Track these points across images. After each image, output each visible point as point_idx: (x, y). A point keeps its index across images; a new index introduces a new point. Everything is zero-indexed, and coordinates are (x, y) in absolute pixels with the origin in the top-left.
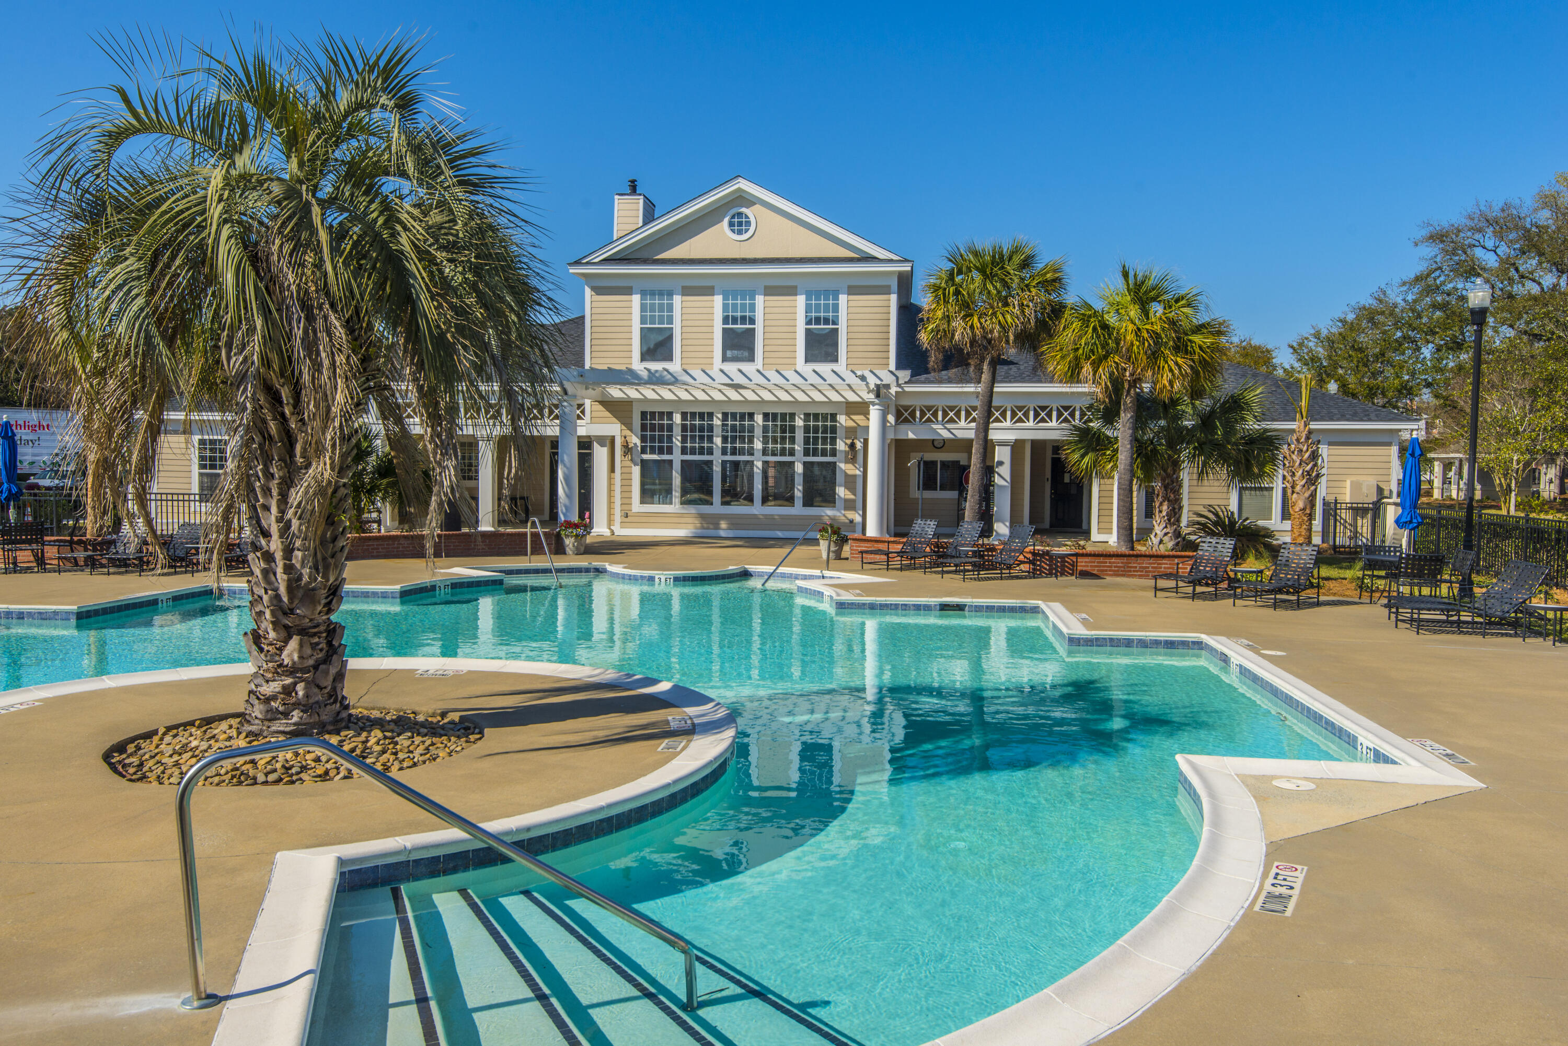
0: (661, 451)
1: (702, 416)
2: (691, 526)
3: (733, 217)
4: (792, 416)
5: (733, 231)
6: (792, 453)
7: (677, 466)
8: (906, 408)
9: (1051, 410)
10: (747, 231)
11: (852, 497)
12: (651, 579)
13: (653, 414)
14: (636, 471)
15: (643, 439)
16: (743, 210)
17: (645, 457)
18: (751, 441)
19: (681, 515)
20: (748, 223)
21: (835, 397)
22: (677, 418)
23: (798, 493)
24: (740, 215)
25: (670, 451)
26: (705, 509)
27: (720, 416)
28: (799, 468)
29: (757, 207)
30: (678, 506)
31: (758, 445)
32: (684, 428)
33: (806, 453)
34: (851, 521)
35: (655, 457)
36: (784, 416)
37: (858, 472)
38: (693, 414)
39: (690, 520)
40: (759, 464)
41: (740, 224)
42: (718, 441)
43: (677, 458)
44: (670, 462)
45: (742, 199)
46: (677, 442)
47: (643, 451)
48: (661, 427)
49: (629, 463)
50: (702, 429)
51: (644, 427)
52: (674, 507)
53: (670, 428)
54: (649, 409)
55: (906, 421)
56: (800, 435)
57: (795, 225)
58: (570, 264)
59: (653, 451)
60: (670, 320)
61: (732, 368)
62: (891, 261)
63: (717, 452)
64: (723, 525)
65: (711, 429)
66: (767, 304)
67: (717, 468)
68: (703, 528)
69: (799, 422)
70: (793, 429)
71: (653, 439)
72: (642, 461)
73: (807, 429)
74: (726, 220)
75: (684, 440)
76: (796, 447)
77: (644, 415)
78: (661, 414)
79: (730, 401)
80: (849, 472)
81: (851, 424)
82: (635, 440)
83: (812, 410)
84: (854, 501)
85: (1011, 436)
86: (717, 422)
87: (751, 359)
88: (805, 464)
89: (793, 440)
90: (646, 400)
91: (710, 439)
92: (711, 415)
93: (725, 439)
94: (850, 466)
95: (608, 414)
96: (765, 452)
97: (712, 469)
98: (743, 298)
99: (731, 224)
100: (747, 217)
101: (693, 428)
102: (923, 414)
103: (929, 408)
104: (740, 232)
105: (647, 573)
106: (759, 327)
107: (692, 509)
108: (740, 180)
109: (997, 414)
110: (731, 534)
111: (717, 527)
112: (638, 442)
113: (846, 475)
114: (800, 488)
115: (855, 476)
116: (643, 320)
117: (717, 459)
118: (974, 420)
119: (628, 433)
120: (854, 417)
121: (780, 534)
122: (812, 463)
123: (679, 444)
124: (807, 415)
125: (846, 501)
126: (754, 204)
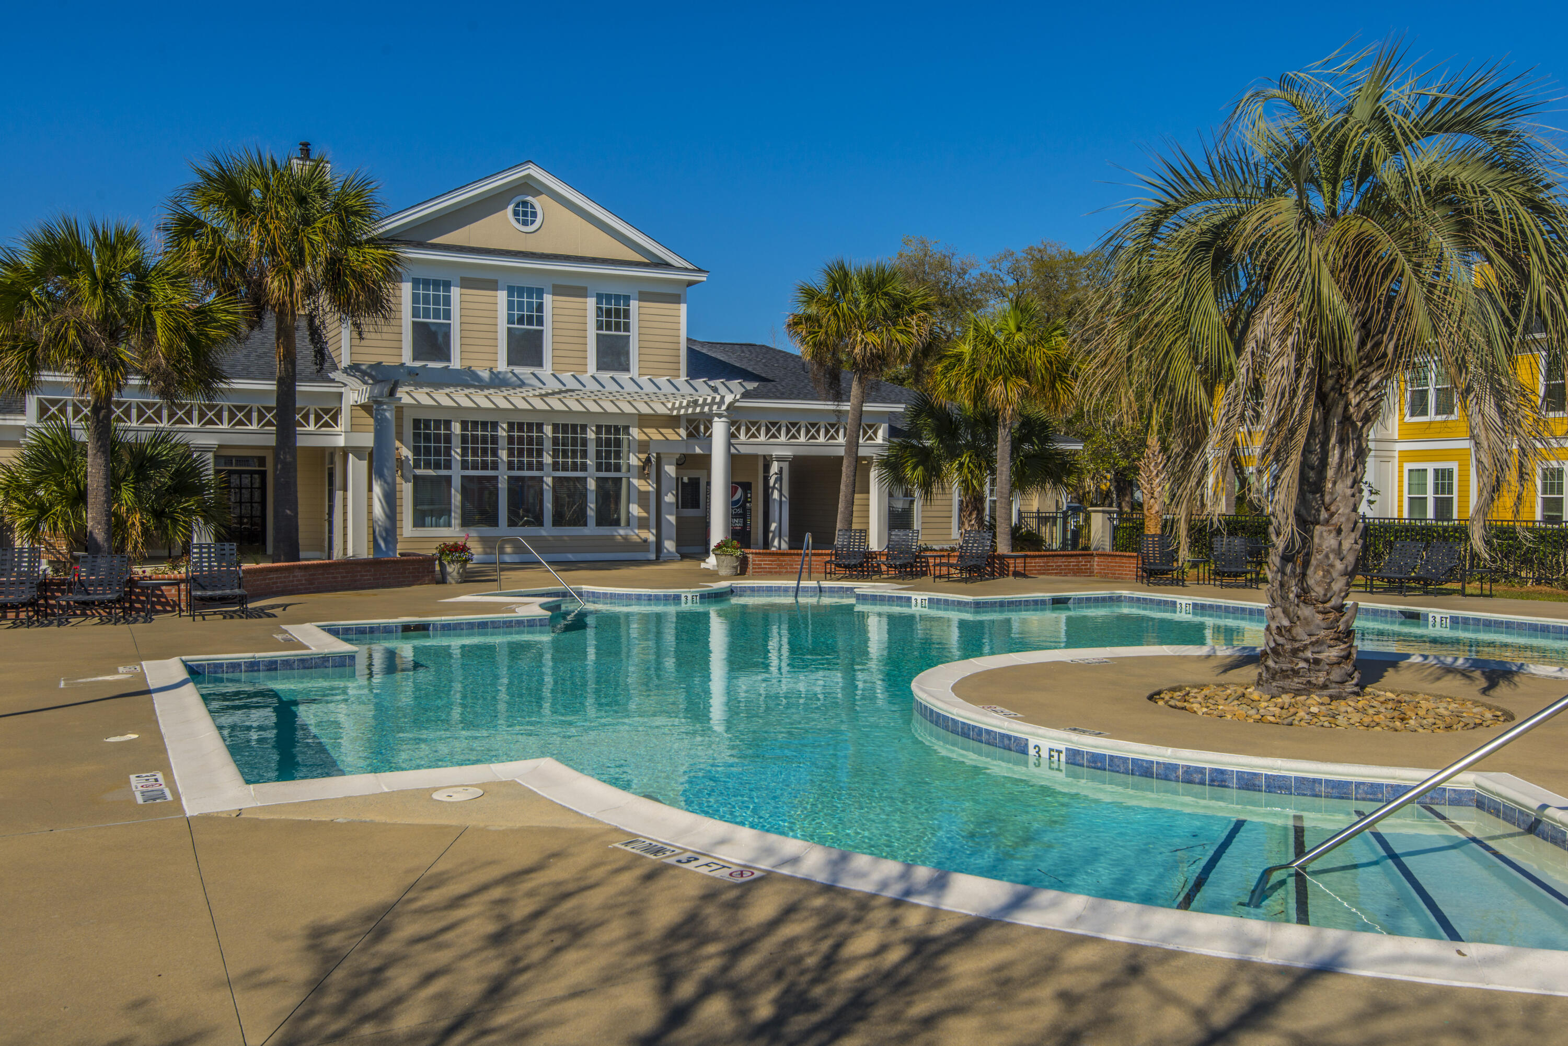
0: (437, 466)
1: (484, 424)
3: (518, 205)
4: (584, 428)
5: (518, 220)
6: (584, 467)
7: (456, 482)
10: (533, 222)
11: (645, 515)
13: (427, 423)
14: (409, 488)
15: (416, 451)
16: (529, 198)
17: (418, 472)
18: (540, 453)
19: (460, 539)
20: (534, 214)
22: (456, 428)
23: (591, 511)
24: (525, 204)
25: (448, 466)
26: (490, 531)
27: (505, 426)
28: (592, 485)
29: (545, 198)
30: (458, 529)
31: (547, 459)
32: (464, 439)
33: (599, 468)
34: (645, 541)
35: (431, 472)
36: (574, 427)
37: (651, 489)
38: (475, 424)
40: (549, 480)
41: (525, 214)
42: (503, 455)
43: (456, 474)
44: (448, 479)
45: (529, 186)
46: (456, 454)
47: (417, 465)
48: (437, 438)
49: (397, 478)
50: (484, 440)
51: (416, 436)
52: (455, 530)
53: (448, 439)
54: (423, 416)
56: (592, 449)
57: (585, 221)
59: (428, 465)
60: (447, 315)
62: (686, 269)
63: (503, 467)
64: (508, 549)
65: (495, 440)
66: (558, 304)
67: (503, 485)
68: (486, 553)
69: (591, 435)
70: (584, 442)
71: (427, 451)
72: (416, 477)
73: (599, 441)
74: (511, 208)
75: (464, 451)
76: (589, 462)
77: (417, 423)
78: (437, 422)
79: (516, 410)
80: (642, 489)
81: (645, 438)
82: (407, 453)
84: (647, 519)
85: (785, 451)
86: (502, 433)
88: (599, 480)
89: (584, 454)
90: (419, 406)
91: (495, 453)
92: (495, 425)
93: (511, 453)
94: (643, 482)
96: (555, 466)
97: (496, 486)
98: (530, 296)
99: (516, 213)
100: (532, 207)
101: (475, 439)
104: (525, 223)
106: (547, 328)
107: (473, 532)
108: (531, 165)
110: (516, 558)
111: (501, 552)
112: (410, 455)
113: (640, 492)
114: (593, 506)
115: (648, 492)
116: (415, 313)
117: (503, 476)
119: (398, 443)
122: (606, 479)
123: (459, 458)
124: (599, 427)
125: (640, 519)
126: (541, 193)
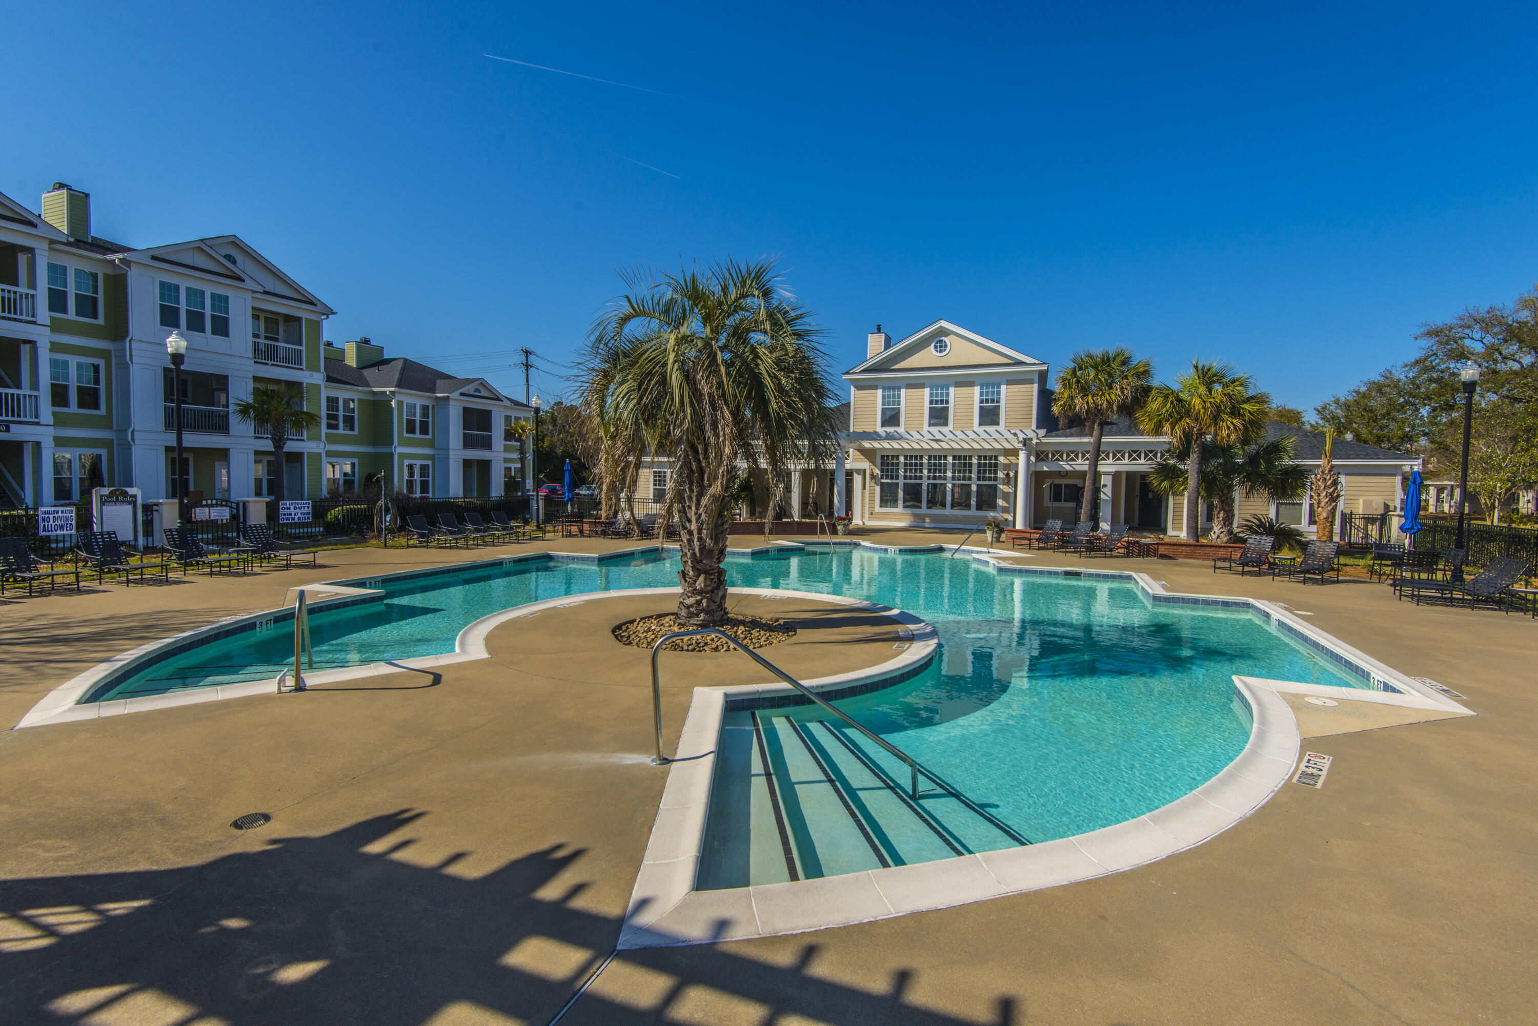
0: (892, 478)
1: (916, 457)
2: (908, 521)
3: (937, 343)
4: (970, 457)
5: (937, 351)
6: (970, 478)
7: (901, 486)
8: (1042, 452)
9: (1140, 453)
10: (945, 350)
11: (1007, 505)
12: (886, 550)
13: (888, 457)
14: (878, 488)
15: (882, 471)
16: (943, 338)
17: (883, 481)
18: (945, 472)
19: (903, 514)
20: (946, 346)
21: (997, 446)
22: (902, 459)
23: (973, 502)
24: (941, 341)
25: (897, 478)
26: (917, 511)
27: (927, 457)
28: (974, 488)
29: (952, 336)
30: (901, 509)
31: (949, 474)
32: (906, 464)
33: (979, 479)
34: (1006, 520)
35: (888, 481)
36: (965, 457)
37: (1011, 491)
38: (911, 457)
39: (908, 517)
40: (950, 485)
41: (941, 347)
42: (925, 472)
43: (901, 481)
44: (897, 484)
45: (944, 332)
46: (901, 472)
47: (882, 477)
48: (892, 464)
49: (874, 485)
50: (916, 465)
51: (882, 464)
52: (899, 509)
53: (897, 464)
54: (886, 454)
55: (1042, 460)
56: (975, 469)
57: (974, 346)
58: (843, 374)
59: (887, 477)
60: (899, 403)
61: (934, 430)
62: (1034, 364)
63: (925, 479)
64: (927, 520)
65: (921, 464)
66: (957, 392)
67: (924, 488)
68: (915, 521)
69: (975, 461)
70: (971, 465)
71: (887, 471)
72: (881, 483)
73: (979, 465)
74: (933, 345)
75: (905, 471)
76: (973, 475)
77: (883, 457)
78: (893, 457)
79: (933, 449)
80: (1005, 490)
81: (1007, 462)
82: (877, 471)
83: (983, 454)
84: (1008, 508)
85: (1112, 469)
86: (925, 461)
87: (946, 424)
88: (978, 486)
89: (970, 472)
90: (884, 449)
91: (921, 471)
92: (921, 457)
93: (929, 471)
94: (1006, 487)
95: (862, 457)
96: (953, 478)
97: (921, 488)
98: (942, 389)
99: (936, 347)
100: (945, 342)
101: (911, 464)
102: (1053, 456)
103: (1057, 452)
104: (941, 351)
105: (883, 547)
106: (951, 406)
107: (909, 511)
108: (942, 321)
109: (1103, 455)
110: (932, 525)
111: (924, 521)
112: (879, 472)
113: (1003, 492)
114: (975, 499)
115: (1009, 493)
116: (883, 404)
117: (925, 483)
118: (1087, 459)
119: (873, 467)
120: (1009, 458)
121: (961, 526)
122: (981, 485)
123: (903, 474)
124: (980, 457)
125: (1003, 507)
126: (950, 334)
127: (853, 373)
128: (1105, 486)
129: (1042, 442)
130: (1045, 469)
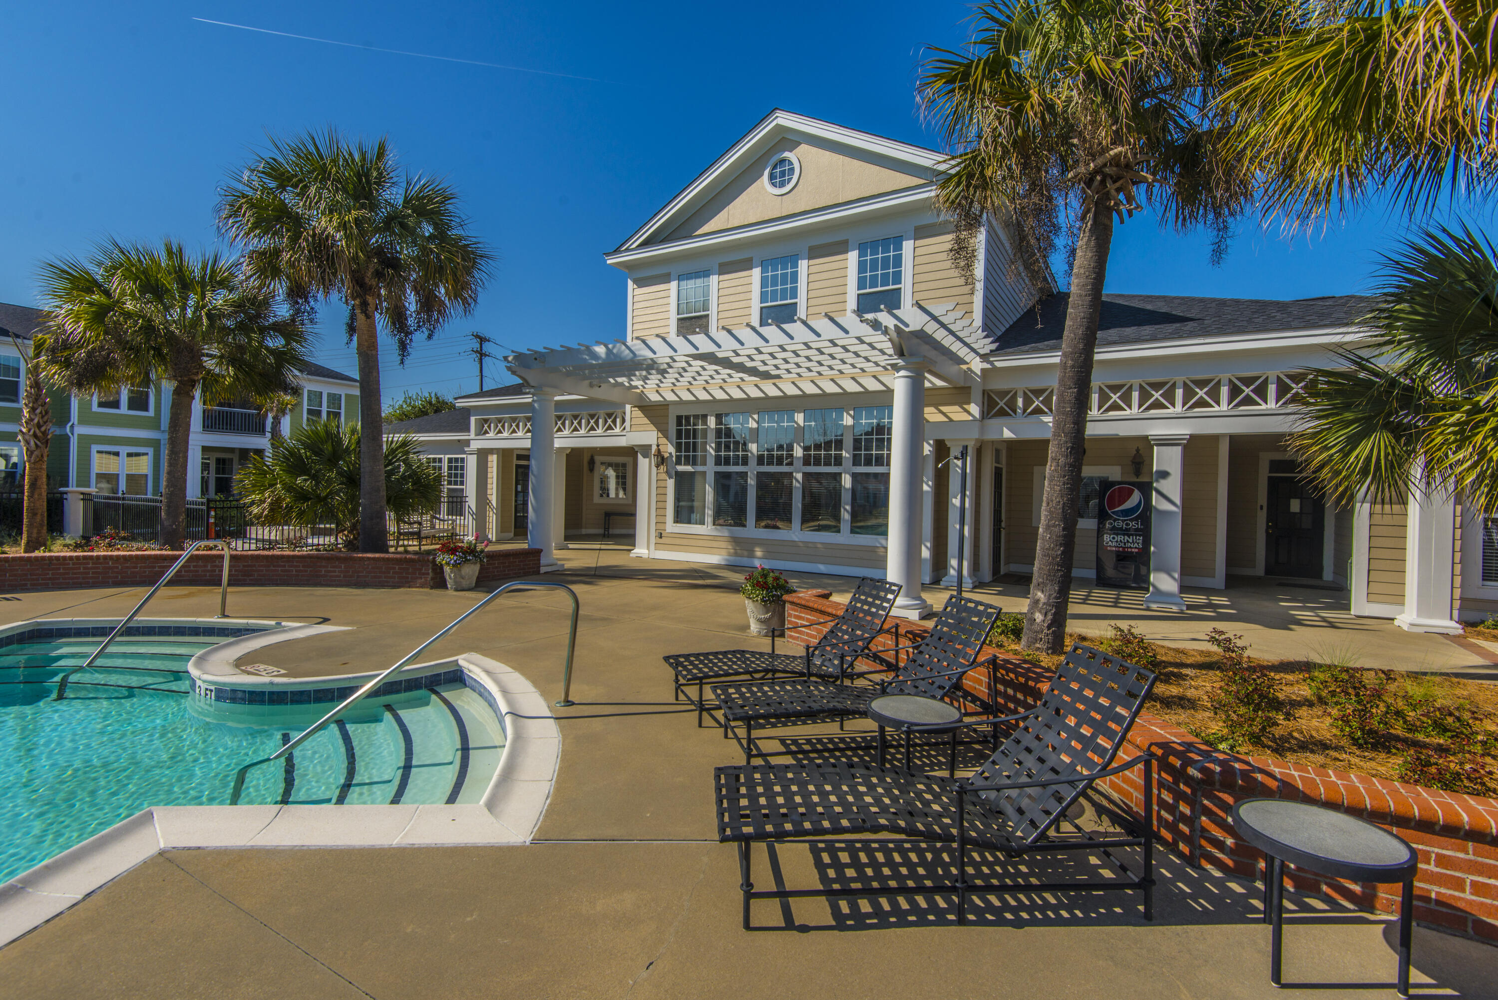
0: (695, 462)
2: (724, 552)
3: (774, 167)
5: (774, 185)
6: (838, 461)
7: (710, 479)
8: (1003, 394)
9: (1265, 382)
10: (790, 180)
13: (688, 418)
14: (671, 483)
15: (678, 447)
16: (786, 154)
17: (680, 468)
18: (790, 446)
19: (714, 538)
20: (792, 170)
22: (711, 423)
23: (845, 514)
24: (783, 161)
25: (704, 462)
26: (738, 530)
27: (756, 417)
28: (847, 481)
29: (804, 148)
30: (711, 527)
31: (798, 452)
32: (718, 433)
33: (856, 461)
35: (689, 468)
36: (829, 413)
38: (728, 417)
39: (723, 545)
40: (799, 477)
41: (783, 174)
42: (753, 448)
43: (710, 469)
44: (704, 475)
45: (784, 139)
46: (711, 449)
47: (678, 462)
48: (696, 433)
49: (664, 476)
50: (736, 433)
51: (679, 434)
52: (706, 529)
53: (704, 434)
54: (684, 413)
55: (1002, 413)
56: (848, 438)
57: (856, 163)
58: (608, 254)
59: (687, 461)
60: (706, 306)
63: (752, 462)
64: (759, 553)
65: (746, 433)
66: (812, 269)
67: (752, 482)
68: (737, 555)
69: (848, 420)
70: (840, 430)
71: (687, 447)
72: (677, 473)
74: (766, 173)
75: (718, 449)
76: (844, 453)
77: (679, 419)
78: (696, 418)
79: (767, 398)
82: (669, 449)
85: (1183, 429)
86: (753, 424)
88: (855, 476)
89: (839, 444)
90: (681, 402)
91: (745, 446)
92: (746, 416)
93: (761, 446)
95: (646, 421)
96: (806, 461)
97: (746, 481)
98: (785, 267)
99: (772, 177)
100: (790, 163)
101: (728, 432)
102: (1028, 402)
103: (1038, 392)
104: (782, 185)
106: (801, 301)
107: (725, 532)
108: (778, 113)
109: (1157, 395)
111: (752, 555)
112: (673, 451)
114: (848, 508)
116: (680, 309)
117: (752, 472)
118: (1113, 407)
119: (663, 441)
121: (822, 568)
122: (863, 475)
123: (713, 453)
124: (858, 411)
126: (798, 144)
127: (627, 250)
128: (1164, 475)
129: (995, 367)
130: (1007, 434)
